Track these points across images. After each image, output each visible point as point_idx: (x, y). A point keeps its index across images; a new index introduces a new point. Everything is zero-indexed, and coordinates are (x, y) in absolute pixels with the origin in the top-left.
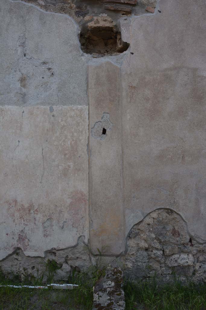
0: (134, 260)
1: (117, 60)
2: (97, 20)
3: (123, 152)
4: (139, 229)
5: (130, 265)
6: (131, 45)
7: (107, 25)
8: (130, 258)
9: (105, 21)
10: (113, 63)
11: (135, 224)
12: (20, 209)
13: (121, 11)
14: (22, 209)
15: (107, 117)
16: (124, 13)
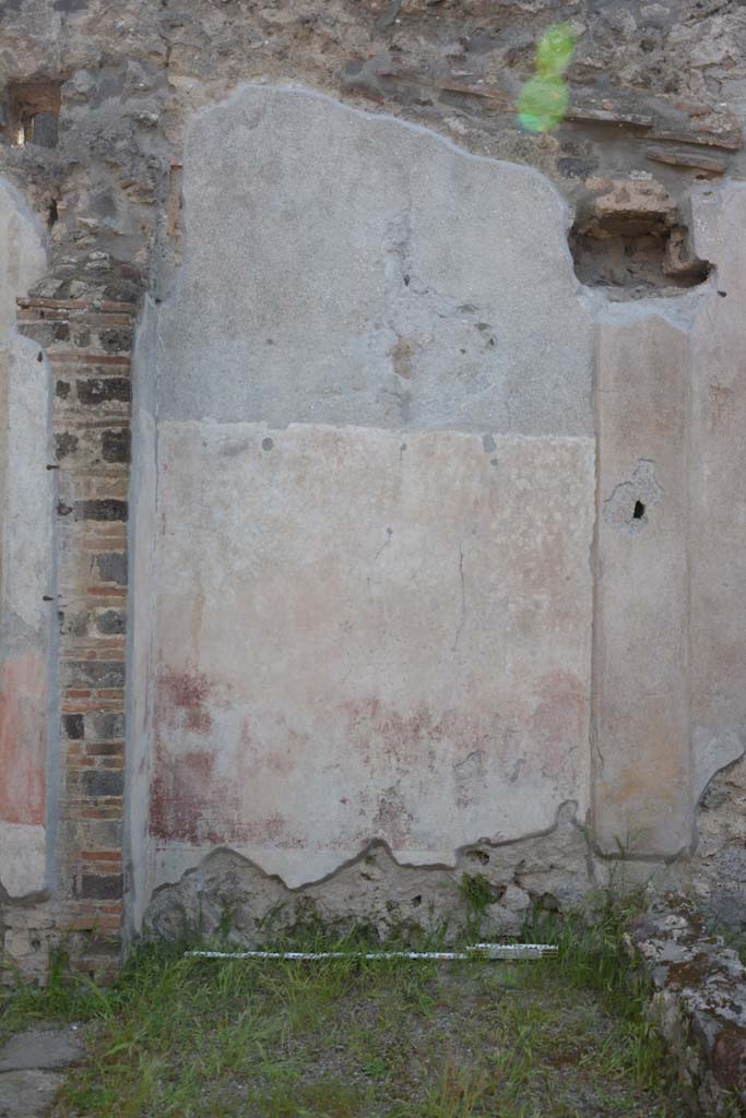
0: (714, 875)
1: (679, 311)
2: (624, 190)
3: (689, 569)
4: (732, 783)
5: (703, 888)
6: (722, 270)
7: (653, 205)
8: (705, 868)
9: (647, 193)
10: (668, 319)
11: (720, 767)
12: (387, 725)
13: (695, 167)
14: (393, 725)
15: (647, 471)
16: (704, 174)
